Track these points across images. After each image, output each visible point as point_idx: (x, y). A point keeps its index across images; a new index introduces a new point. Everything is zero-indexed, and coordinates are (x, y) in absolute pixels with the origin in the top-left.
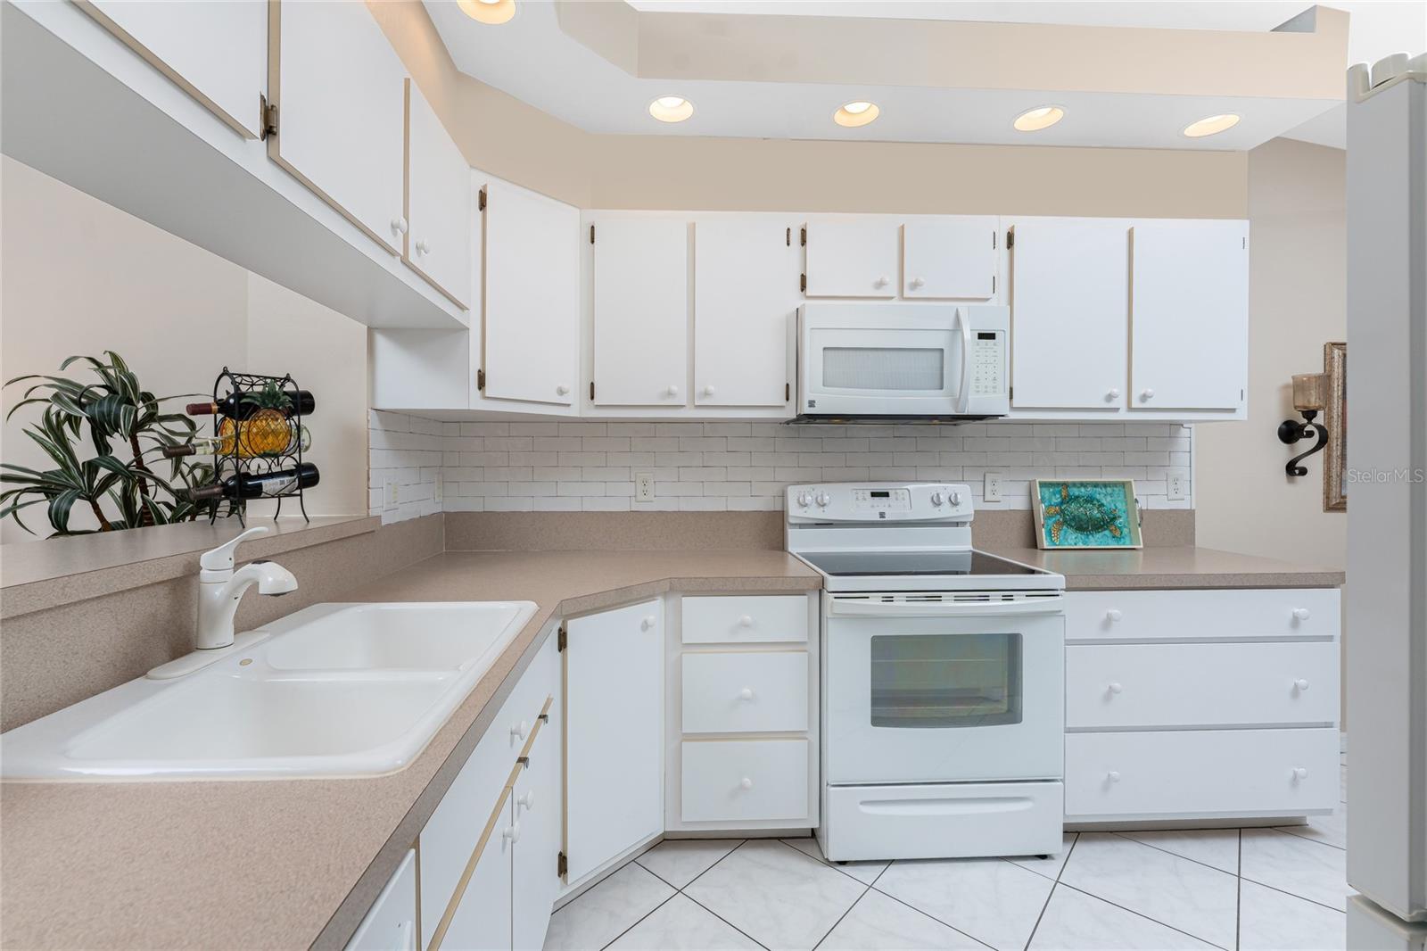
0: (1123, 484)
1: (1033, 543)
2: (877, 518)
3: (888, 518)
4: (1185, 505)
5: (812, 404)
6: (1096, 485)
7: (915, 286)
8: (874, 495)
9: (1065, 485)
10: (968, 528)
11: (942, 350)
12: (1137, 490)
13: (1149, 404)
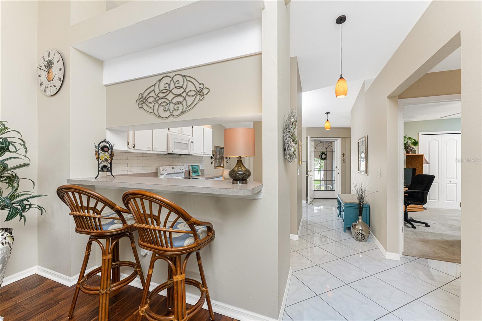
0: (198, 165)
1: (190, 175)
2: (173, 172)
3: (175, 172)
4: (203, 168)
5: (172, 152)
6: (196, 165)
7: (183, 132)
8: (172, 168)
9: (192, 166)
10: (183, 174)
11: (187, 144)
12: (200, 166)
13: (205, 154)
